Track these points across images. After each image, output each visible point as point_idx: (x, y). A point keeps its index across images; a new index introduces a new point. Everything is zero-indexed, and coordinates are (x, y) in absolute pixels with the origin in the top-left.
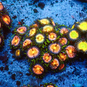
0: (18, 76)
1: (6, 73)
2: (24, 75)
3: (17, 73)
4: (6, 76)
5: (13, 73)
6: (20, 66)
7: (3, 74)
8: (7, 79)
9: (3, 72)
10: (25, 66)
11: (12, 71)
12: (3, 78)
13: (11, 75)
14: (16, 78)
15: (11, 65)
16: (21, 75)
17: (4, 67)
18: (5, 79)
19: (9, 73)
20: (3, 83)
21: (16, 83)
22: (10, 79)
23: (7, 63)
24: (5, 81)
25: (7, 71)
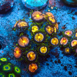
0: (69, 68)
1: (59, 65)
2: (73, 67)
3: (67, 66)
4: (60, 68)
5: (65, 66)
6: (69, 60)
7: (58, 66)
8: (61, 70)
9: (57, 64)
10: (73, 60)
11: (64, 64)
12: (58, 69)
13: (63, 67)
14: (67, 69)
15: (62, 59)
16: (70, 67)
17: (57, 60)
18: (59, 69)
19: (62, 65)
20: (59, 73)
21: (68, 73)
22: (63, 70)
23: (59, 58)
24: (60, 71)
25: (60, 64)
